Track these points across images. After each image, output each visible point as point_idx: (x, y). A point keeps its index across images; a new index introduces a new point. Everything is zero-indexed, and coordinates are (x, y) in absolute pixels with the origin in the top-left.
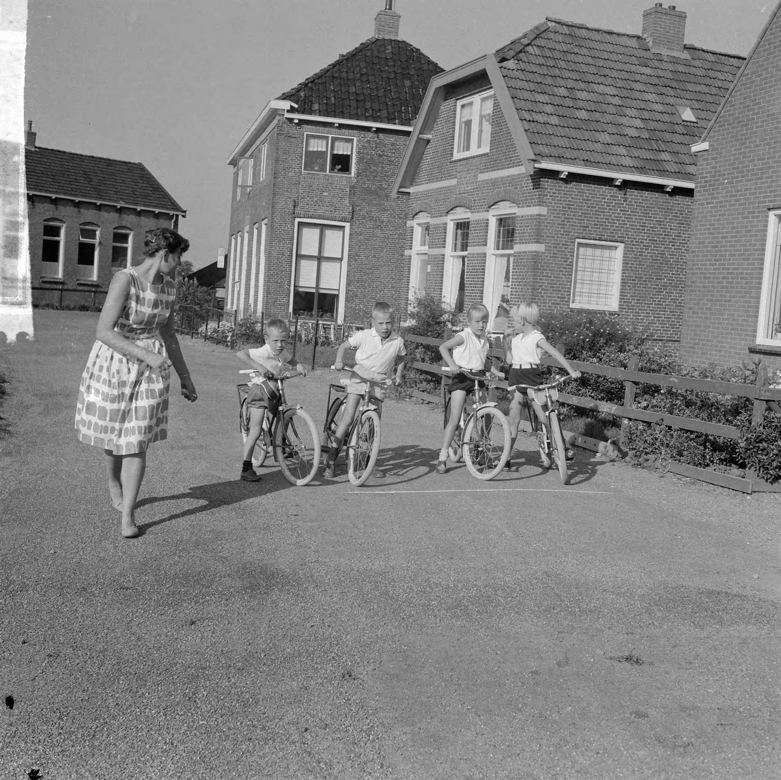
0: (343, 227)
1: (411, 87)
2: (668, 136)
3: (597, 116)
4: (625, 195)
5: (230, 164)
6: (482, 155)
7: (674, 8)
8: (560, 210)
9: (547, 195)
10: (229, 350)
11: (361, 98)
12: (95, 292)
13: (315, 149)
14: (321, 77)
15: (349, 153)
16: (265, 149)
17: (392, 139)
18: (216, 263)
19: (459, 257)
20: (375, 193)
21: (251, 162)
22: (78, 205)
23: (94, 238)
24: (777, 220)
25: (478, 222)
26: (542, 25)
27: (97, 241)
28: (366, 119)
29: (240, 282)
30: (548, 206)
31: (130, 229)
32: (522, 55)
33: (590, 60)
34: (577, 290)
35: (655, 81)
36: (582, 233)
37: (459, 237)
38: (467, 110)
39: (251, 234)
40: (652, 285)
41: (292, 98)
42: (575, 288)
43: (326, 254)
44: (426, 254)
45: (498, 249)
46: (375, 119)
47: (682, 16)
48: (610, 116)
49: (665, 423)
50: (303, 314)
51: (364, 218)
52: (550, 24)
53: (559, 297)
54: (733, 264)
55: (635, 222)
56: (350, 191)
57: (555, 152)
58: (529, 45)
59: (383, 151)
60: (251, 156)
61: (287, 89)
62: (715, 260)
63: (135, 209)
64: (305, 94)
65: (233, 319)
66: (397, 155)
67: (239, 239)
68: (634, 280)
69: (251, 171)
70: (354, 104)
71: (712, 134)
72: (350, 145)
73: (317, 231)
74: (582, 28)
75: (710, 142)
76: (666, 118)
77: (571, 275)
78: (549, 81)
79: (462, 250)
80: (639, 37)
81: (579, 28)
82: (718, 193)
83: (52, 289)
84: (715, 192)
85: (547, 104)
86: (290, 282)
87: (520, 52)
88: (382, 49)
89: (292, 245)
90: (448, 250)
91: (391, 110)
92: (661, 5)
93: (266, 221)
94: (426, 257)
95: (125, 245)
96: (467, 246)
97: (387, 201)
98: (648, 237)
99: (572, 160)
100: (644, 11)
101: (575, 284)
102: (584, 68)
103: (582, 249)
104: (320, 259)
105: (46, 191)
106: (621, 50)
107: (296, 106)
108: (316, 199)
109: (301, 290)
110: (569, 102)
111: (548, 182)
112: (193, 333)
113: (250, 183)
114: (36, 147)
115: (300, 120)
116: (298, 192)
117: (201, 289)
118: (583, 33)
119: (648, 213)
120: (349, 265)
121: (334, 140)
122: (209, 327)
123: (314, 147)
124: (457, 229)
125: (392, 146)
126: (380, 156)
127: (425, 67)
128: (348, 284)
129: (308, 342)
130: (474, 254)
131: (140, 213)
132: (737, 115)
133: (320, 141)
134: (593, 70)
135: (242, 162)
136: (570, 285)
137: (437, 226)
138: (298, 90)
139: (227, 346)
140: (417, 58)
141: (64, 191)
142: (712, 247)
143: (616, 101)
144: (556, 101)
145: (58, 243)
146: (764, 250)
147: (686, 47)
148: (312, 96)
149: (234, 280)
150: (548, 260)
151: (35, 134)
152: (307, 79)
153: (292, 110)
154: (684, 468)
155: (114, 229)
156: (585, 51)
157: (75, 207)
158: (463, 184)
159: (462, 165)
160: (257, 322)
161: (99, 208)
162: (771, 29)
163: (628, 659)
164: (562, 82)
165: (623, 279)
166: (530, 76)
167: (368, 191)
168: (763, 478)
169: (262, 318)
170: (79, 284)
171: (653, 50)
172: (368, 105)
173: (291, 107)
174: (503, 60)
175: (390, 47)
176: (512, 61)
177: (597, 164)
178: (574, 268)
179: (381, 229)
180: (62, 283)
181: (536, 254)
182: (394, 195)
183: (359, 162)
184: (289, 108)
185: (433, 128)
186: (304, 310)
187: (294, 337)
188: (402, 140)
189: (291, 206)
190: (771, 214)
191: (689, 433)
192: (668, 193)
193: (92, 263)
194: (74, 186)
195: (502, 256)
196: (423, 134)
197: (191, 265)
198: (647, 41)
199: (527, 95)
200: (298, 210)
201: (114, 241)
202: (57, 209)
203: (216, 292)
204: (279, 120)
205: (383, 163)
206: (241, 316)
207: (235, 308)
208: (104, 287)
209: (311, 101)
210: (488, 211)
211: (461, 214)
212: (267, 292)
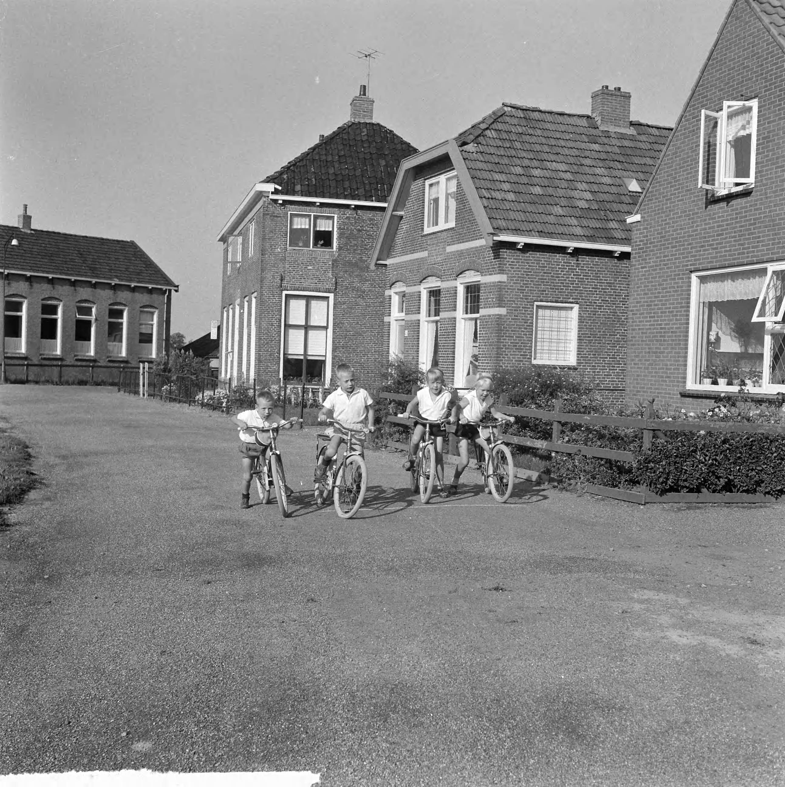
0: (328, 298)
1: (386, 166)
2: (615, 207)
3: (550, 191)
4: (577, 260)
5: (219, 241)
6: (448, 229)
7: (619, 89)
8: (519, 277)
9: (506, 264)
10: (225, 415)
11: (340, 177)
12: (93, 367)
13: (299, 227)
14: (302, 160)
15: (331, 229)
16: (252, 227)
17: (369, 214)
18: (209, 335)
19: (433, 322)
20: (356, 265)
21: (240, 239)
22: (74, 284)
23: (91, 315)
24: (699, 281)
25: (448, 290)
26: (499, 110)
27: (93, 318)
28: (345, 198)
29: (233, 352)
30: (508, 274)
31: (125, 305)
32: (481, 139)
33: (544, 141)
34: (538, 348)
35: (603, 156)
36: (540, 297)
37: (433, 304)
38: (434, 189)
39: (242, 307)
40: (606, 341)
41: (276, 181)
42: (536, 346)
43: (312, 324)
44: (403, 320)
45: (467, 313)
46: (353, 198)
47: (628, 96)
48: (562, 190)
49: (582, 453)
50: (292, 380)
51: (347, 288)
52: (506, 108)
53: (521, 355)
54: (665, 320)
55: (587, 285)
56: (333, 264)
57: (512, 225)
58: (487, 129)
59: (362, 226)
60: (240, 234)
61: (271, 173)
62: (650, 317)
63: (129, 286)
64: (288, 177)
65: (227, 386)
66: (375, 229)
67: (231, 311)
68: (589, 337)
69: (240, 247)
70: (333, 184)
71: (642, 207)
72: (331, 222)
73: (303, 302)
74: (536, 111)
75: (641, 214)
76: (614, 190)
77: (532, 335)
78: (506, 161)
79: (435, 316)
80: (588, 117)
81: (533, 111)
82: (650, 259)
83: (51, 366)
84: (648, 258)
85: (504, 182)
86: (279, 350)
87: (479, 135)
88: (358, 132)
89: (281, 316)
90: (423, 316)
91: (367, 187)
92: (607, 87)
93: (255, 294)
94: (403, 323)
95: (120, 320)
96: (439, 311)
97: (368, 272)
98: (600, 297)
99: (529, 232)
100: (593, 93)
101: (536, 342)
102: (538, 148)
103: (541, 312)
104: (307, 328)
105: (43, 272)
106: (571, 129)
107: (280, 188)
108: (301, 273)
109: (290, 357)
110: (525, 180)
111: (506, 252)
112: (190, 401)
113: (239, 258)
114: (32, 230)
115: (283, 201)
116: (284, 267)
117: (196, 360)
118: (536, 115)
119: (599, 277)
120: (334, 332)
121: (316, 217)
122: (205, 394)
123: (297, 225)
124: (430, 296)
125: (370, 221)
126: (359, 231)
127: (399, 147)
128: (334, 350)
129: (297, 405)
130: (445, 319)
131: (134, 290)
132: (662, 191)
133: (303, 220)
134: (546, 149)
135: (231, 239)
136: (531, 344)
137: (412, 295)
138: (281, 173)
139: (223, 411)
140: (391, 140)
141: (59, 271)
142: (647, 306)
143: (568, 176)
144: (514, 179)
145: (55, 320)
146: (689, 307)
147: (632, 124)
148: (294, 178)
149: (227, 349)
150: (510, 322)
151: (30, 217)
152: (289, 163)
153: (276, 192)
154: (595, 488)
155: (110, 305)
156: (539, 132)
157: (71, 286)
158: (433, 256)
159: (432, 238)
160: (249, 389)
161: (95, 286)
162: (686, 116)
163: (496, 589)
164: (518, 162)
165: (579, 337)
166: (487, 158)
167: (350, 263)
168: (653, 491)
169: (255, 384)
170: (77, 360)
171: (601, 128)
172: (347, 184)
173: (275, 188)
174: (464, 144)
175: (365, 130)
176: (472, 144)
177: (550, 235)
178: (534, 329)
179: (363, 298)
180: (61, 359)
181: (500, 316)
182: (372, 267)
183: (339, 238)
184: (273, 190)
185: (405, 205)
186: (294, 376)
187: (284, 401)
188: (379, 215)
189: (278, 280)
190: (694, 276)
191: (600, 460)
192: (616, 257)
193: (89, 340)
194: (70, 266)
195: (471, 319)
196: (396, 211)
197: (182, 336)
198: (596, 119)
199: (486, 175)
200: (285, 284)
201: (110, 317)
202: (54, 288)
203: (210, 362)
204: (265, 201)
205: (362, 237)
206: (235, 383)
207: (228, 376)
208: (101, 361)
209: (294, 183)
210: (456, 279)
211: (433, 283)
212: (259, 360)
